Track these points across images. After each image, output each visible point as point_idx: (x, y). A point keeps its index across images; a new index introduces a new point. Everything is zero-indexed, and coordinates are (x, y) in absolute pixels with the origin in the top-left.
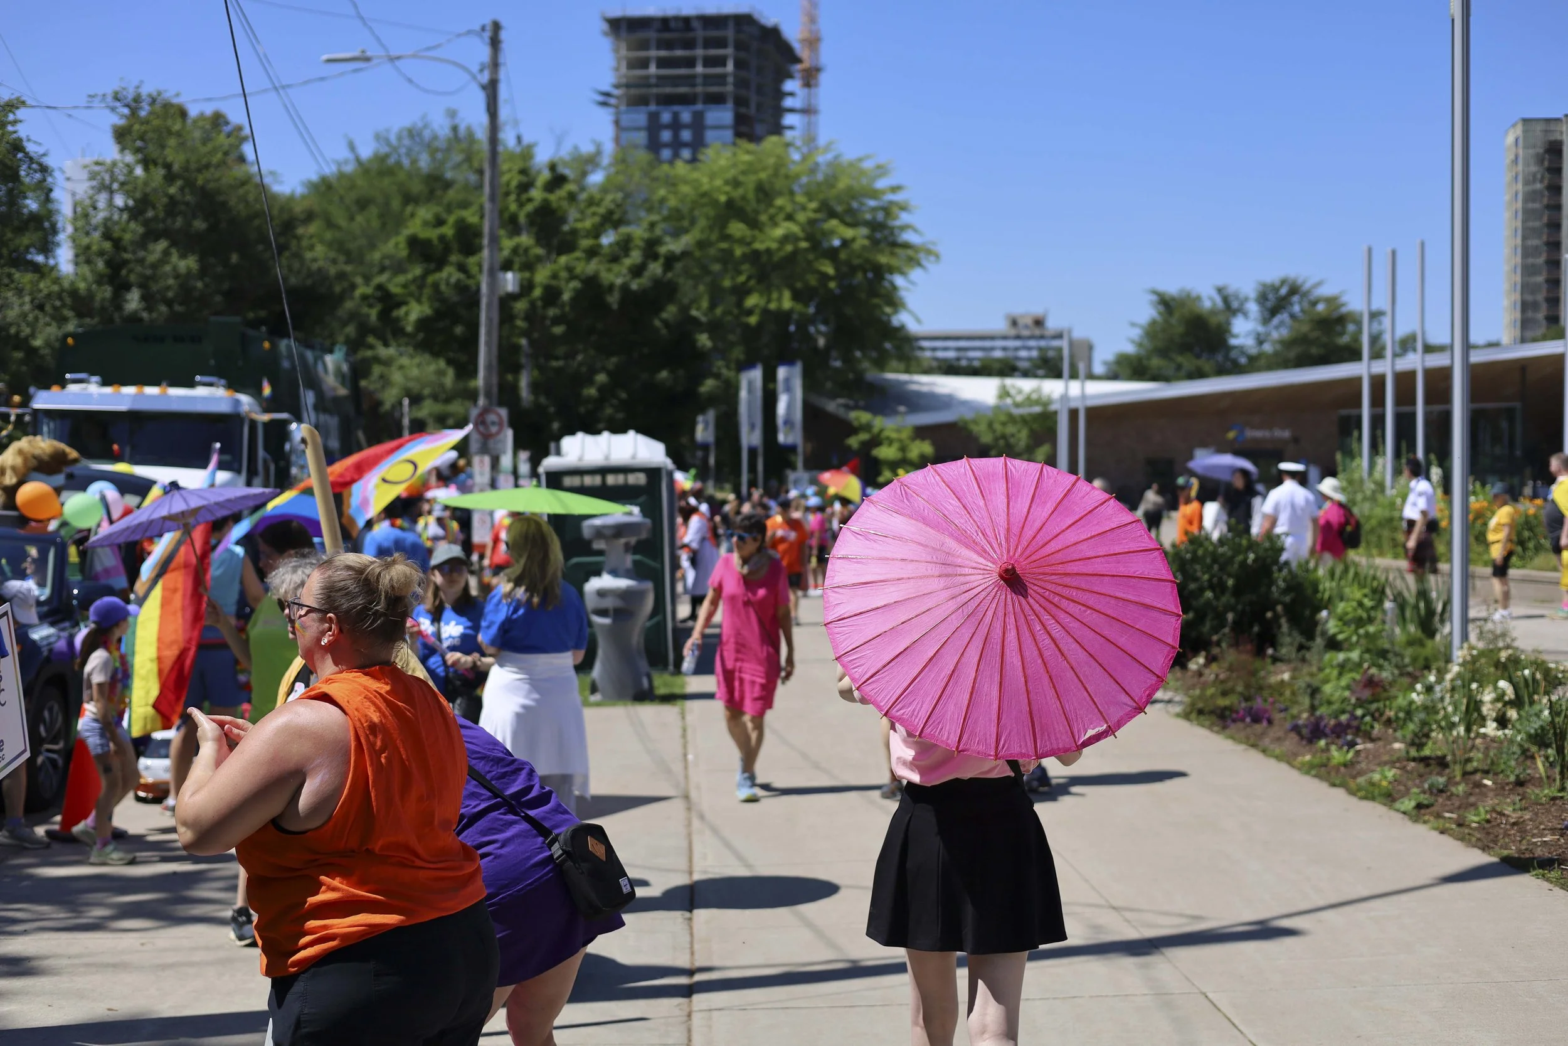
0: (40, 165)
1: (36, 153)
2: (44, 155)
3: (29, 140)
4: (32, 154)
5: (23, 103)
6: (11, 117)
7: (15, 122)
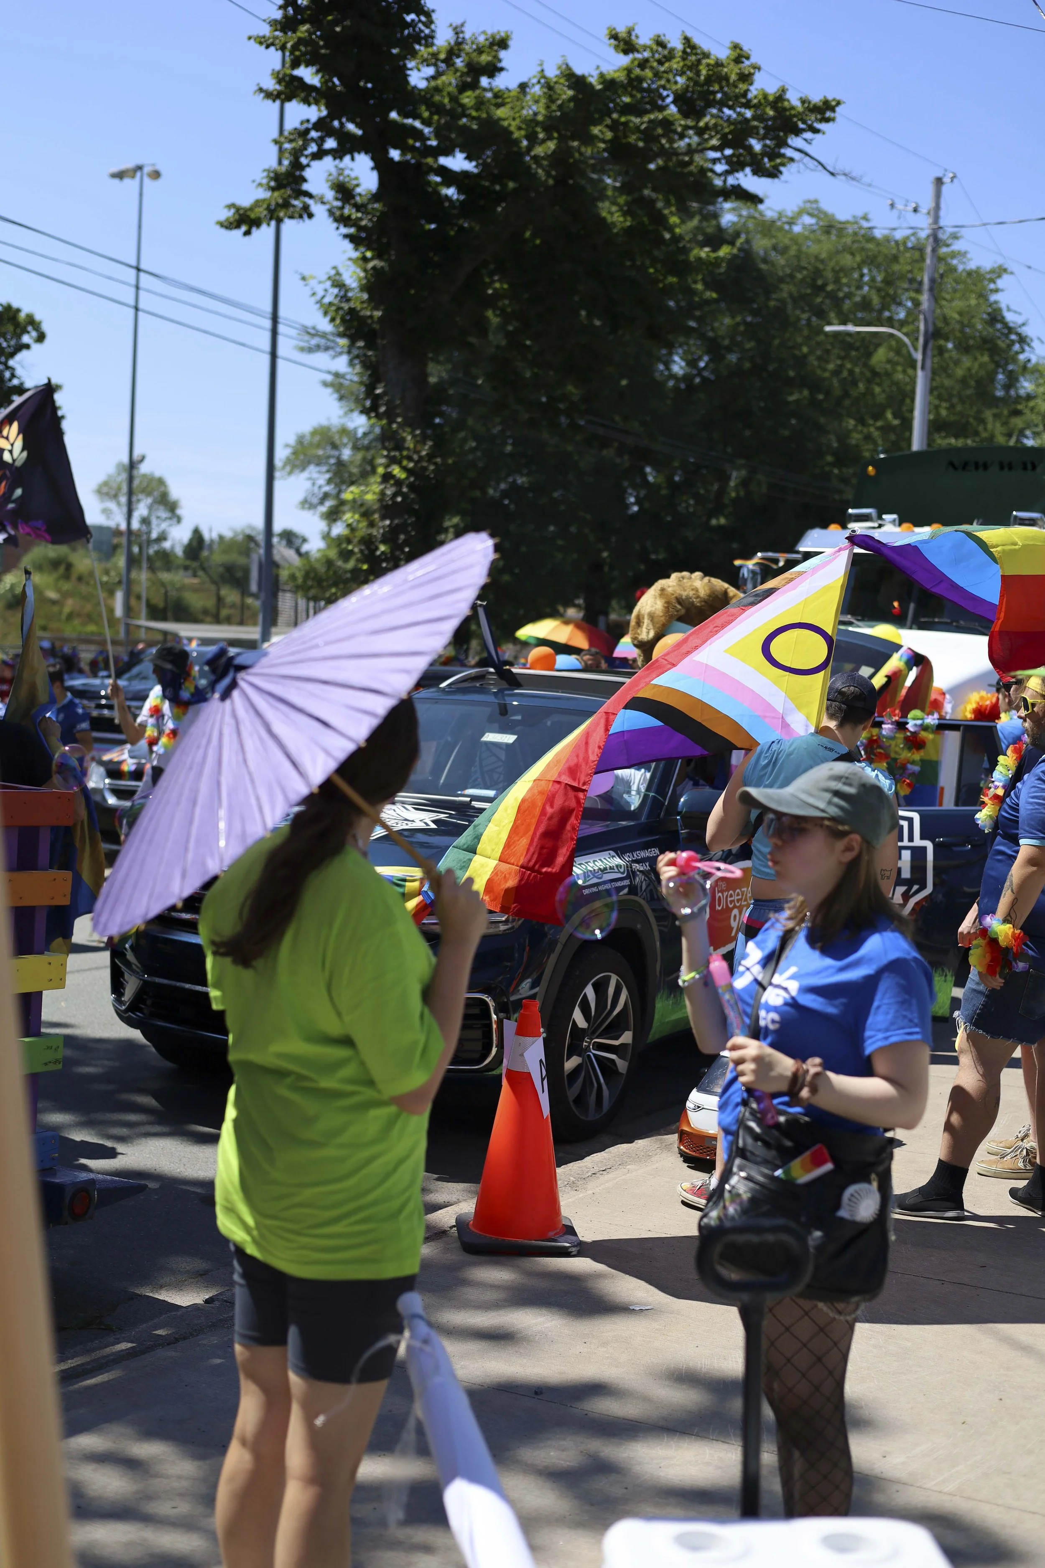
0: (1019, 335)
1: (1014, 323)
2: (1024, 324)
3: (1009, 309)
4: (1011, 325)
5: (1005, 270)
6: (992, 286)
7: (997, 291)
